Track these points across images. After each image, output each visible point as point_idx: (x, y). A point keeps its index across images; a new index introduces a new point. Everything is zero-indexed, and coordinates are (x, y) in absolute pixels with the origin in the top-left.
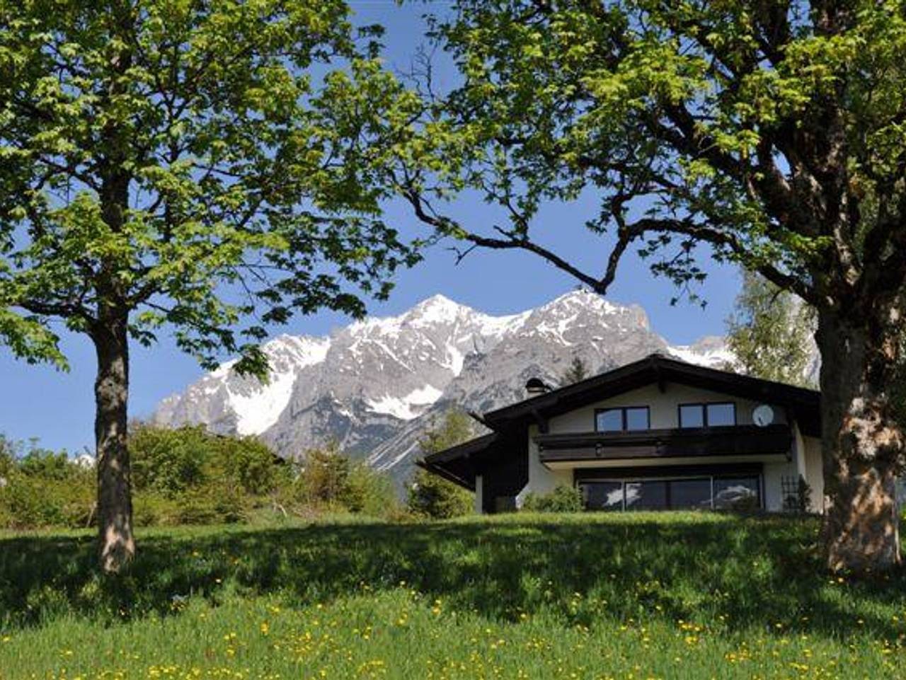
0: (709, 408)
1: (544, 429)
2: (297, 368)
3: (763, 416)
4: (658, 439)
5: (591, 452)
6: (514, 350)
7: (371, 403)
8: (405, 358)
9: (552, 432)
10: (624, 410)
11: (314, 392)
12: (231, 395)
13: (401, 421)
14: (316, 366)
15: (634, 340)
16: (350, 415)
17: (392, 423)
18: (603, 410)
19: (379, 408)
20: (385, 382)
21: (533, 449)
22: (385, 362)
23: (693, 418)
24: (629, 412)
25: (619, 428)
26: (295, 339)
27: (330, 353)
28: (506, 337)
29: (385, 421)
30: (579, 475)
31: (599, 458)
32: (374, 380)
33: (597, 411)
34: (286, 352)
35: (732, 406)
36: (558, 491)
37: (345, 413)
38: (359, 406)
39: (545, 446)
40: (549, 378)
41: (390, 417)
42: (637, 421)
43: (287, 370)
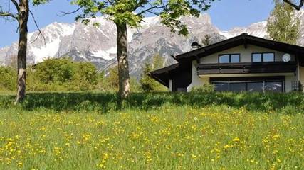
0: (264, 55)
1: (198, 62)
2: (61, 37)
3: (287, 58)
4: (244, 66)
5: (218, 71)
6: (154, 32)
7: (93, 52)
8: (108, 34)
9: (202, 63)
10: (230, 55)
11: (69, 47)
12: (32, 48)
13: (106, 60)
14: (69, 36)
15: (205, 28)
16: (84, 57)
17: (102, 61)
18: (221, 55)
19: (96, 55)
20: (99, 43)
21: (194, 70)
22: (99, 35)
23: (257, 59)
24: (232, 56)
25: (228, 62)
26: (60, 24)
27: (75, 31)
28: (150, 26)
29: (99, 60)
30: (212, 80)
31: (220, 73)
32: (94, 42)
33: (219, 55)
34: (56, 30)
35: (273, 54)
36: (205, 86)
37: (82, 56)
38: (88, 54)
39: (199, 68)
40: (169, 44)
41: (101, 59)
42: (235, 59)
43: (56, 37)
